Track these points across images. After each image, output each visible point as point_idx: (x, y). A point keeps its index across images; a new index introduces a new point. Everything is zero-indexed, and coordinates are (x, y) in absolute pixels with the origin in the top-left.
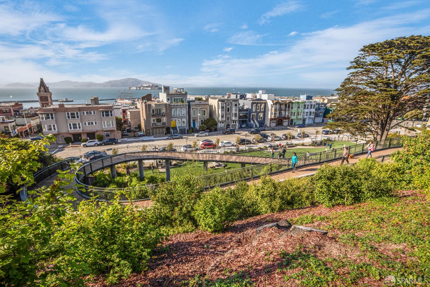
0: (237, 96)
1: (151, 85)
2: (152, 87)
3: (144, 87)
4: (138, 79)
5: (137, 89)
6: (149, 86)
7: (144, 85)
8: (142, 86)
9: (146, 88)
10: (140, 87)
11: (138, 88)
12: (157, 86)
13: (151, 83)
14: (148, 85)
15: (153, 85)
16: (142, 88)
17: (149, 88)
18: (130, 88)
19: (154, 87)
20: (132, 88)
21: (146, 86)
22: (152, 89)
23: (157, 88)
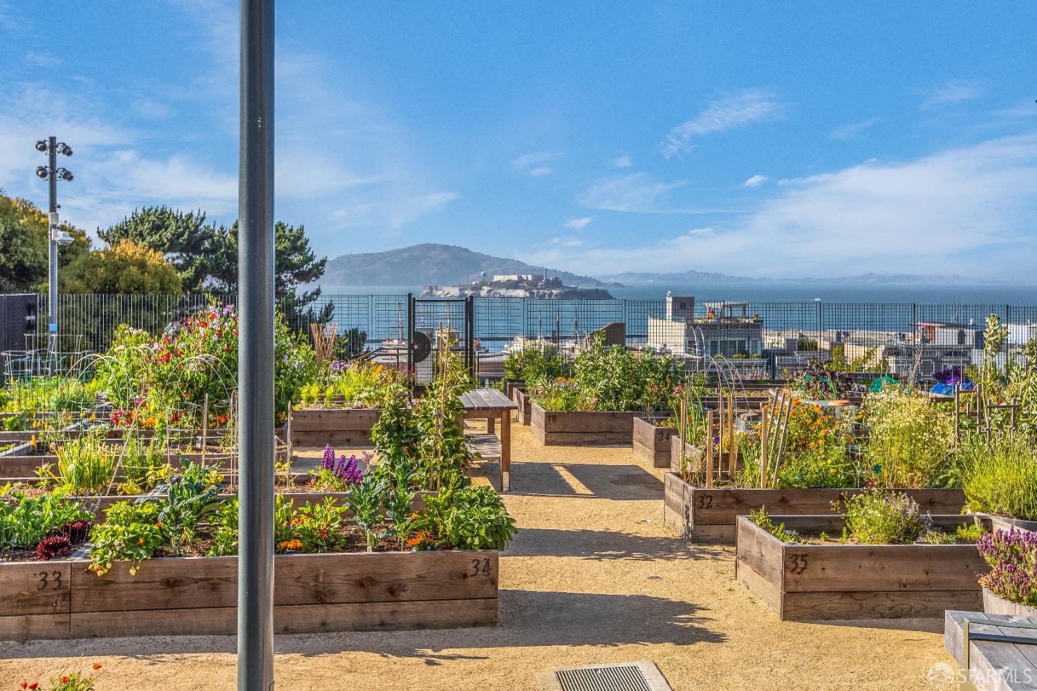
0: (961, 337)
1: (530, 278)
2: (531, 287)
3: (499, 285)
4: (466, 250)
5: (464, 296)
6: (521, 280)
7: (497, 278)
8: (488, 280)
9: (503, 292)
10: (477, 288)
11: (469, 293)
12: (557, 283)
13: (531, 270)
14: (515, 278)
15: (537, 279)
16: (486, 289)
17: (521, 293)
18: (431, 289)
19: (543, 289)
20: (441, 292)
21: (504, 283)
22: (532, 294)
23: (555, 292)
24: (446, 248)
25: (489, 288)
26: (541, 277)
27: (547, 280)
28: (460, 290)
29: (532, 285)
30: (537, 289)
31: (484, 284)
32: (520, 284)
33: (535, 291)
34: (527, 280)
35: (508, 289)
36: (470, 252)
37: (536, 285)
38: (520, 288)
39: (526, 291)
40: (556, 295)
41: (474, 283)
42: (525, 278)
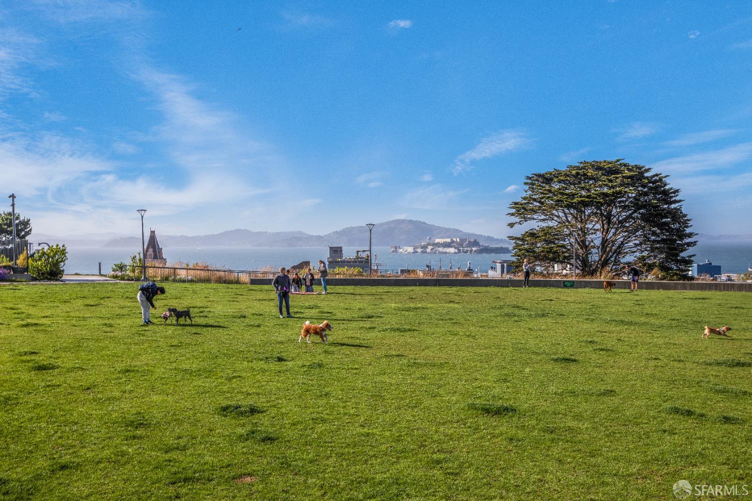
1: (459, 240)
2: (459, 246)
3: (438, 245)
4: (424, 223)
5: (415, 252)
6: (453, 242)
7: (437, 241)
8: (432, 242)
9: (441, 249)
10: (425, 247)
11: (419, 250)
12: (475, 243)
13: (459, 235)
14: (449, 240)
15: (463, 241)
16: (430, 247)
17: (452, 250)
18: (396, 248)
19: (467, 247)
20: (402, 250)
21: (442, 244)
22: (459, 250)
23: (474, 249)
24: (411, 222)
25: (432, 247)
26: (466, 240)
27: (470, 242)
28: (414, 249)
29: (461, 244)
30: (463, 247)
31: (429, 244)
32: (452, 245)
33: (461, 249)
34: (456, 241)
35: (444, 247)
36: (427, 224)
37: (462, 245)
38: (451, 247)
39: (456, 248)
40: (475, 251)
41: (423, 244)
42: (455, 240)
